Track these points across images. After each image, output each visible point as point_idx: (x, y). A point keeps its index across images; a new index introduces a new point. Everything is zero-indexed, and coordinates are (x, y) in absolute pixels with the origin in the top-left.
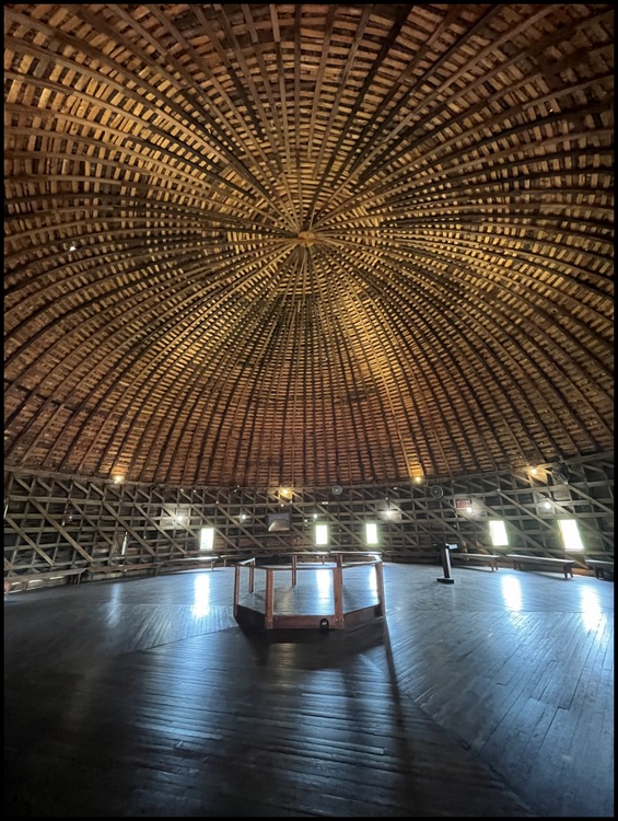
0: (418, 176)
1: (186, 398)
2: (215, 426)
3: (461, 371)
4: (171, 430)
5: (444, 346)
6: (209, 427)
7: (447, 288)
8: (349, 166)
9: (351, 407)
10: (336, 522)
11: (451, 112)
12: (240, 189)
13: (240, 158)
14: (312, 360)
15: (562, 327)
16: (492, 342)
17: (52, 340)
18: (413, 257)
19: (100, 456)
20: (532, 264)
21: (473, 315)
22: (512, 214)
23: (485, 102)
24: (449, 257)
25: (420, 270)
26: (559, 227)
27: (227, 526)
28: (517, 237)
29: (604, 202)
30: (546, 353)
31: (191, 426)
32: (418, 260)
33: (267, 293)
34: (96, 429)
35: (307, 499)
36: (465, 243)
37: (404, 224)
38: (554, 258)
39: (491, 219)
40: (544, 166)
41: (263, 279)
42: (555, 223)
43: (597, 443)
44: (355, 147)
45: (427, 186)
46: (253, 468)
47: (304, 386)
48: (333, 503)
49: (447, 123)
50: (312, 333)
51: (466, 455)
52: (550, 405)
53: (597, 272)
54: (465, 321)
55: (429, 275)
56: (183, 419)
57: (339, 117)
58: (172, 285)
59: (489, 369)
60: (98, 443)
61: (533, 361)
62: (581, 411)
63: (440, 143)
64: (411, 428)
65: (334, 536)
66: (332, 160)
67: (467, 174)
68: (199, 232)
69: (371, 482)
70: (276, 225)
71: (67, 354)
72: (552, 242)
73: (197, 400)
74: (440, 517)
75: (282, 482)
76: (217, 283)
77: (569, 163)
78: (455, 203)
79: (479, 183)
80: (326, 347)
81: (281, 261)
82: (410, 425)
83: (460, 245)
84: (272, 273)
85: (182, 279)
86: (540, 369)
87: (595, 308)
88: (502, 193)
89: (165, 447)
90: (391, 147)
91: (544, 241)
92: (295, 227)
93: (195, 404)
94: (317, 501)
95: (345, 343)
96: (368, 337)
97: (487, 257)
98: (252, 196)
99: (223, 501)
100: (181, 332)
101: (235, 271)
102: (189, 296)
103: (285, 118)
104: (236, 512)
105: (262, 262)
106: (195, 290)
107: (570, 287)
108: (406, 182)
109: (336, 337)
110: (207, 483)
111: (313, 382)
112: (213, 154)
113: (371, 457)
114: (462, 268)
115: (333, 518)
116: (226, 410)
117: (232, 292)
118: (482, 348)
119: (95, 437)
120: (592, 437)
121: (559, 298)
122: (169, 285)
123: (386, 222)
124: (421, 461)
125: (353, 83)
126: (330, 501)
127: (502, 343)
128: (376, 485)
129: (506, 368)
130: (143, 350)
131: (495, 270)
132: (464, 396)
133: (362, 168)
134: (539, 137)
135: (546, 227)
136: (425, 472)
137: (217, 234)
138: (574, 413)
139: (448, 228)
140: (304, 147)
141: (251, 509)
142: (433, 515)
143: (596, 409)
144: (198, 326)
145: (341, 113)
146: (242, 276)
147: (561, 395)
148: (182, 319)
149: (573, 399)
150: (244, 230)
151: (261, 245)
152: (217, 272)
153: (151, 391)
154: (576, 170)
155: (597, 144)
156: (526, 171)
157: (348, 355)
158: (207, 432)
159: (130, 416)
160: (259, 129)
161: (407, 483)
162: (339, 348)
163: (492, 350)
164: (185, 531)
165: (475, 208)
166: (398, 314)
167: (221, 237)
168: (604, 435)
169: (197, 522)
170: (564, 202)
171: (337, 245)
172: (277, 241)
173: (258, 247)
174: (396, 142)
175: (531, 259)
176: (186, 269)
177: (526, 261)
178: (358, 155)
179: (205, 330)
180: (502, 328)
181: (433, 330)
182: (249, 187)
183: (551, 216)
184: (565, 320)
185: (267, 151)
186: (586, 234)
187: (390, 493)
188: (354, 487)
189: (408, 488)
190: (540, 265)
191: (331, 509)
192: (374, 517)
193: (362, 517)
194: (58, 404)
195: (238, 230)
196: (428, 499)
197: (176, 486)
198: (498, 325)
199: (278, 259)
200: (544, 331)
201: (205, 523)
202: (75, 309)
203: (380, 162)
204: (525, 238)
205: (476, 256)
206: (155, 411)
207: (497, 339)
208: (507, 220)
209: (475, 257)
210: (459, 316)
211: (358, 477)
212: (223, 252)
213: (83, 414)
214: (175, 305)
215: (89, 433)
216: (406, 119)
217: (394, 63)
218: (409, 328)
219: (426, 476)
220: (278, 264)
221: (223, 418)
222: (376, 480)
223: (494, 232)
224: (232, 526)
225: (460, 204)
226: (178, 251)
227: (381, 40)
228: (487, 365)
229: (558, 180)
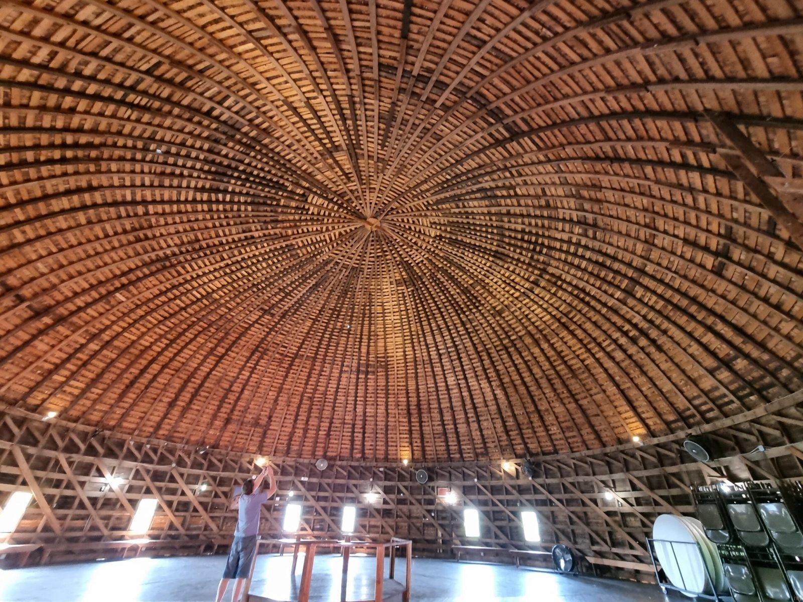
0: (477, 217)
1: (185, 330)
2: (205, 369)
3: (462, 366)
4: (151, 362)
5: (454, 342)
6: (197, 369)
7: (468, 297)
8: (432, 191)
9: (358, 378)
10: (312, 502)
11: (515, 192)
12: (342, 170)
13: (357, 151)
14: (335, 325)
15: (542, 350)
16: (490, 348)
17: (64, 225)
18: (450, 267)
19: (39, 378)
20: (532, 300)
21: (481, 324)
22: (529, 264)
23: (537, 197)
24: (477, 276)
25: (452, 278)
26: (555, 284)
27: (176, 499)
28: (527, 280)
29: (585, 279)
30: (528, 366)
31: (175, 364)
32: (453, 270)
33: (319, 254)
34: (53, 342)
35: (284, 472)
36: (491, 271)
37: (453, 242)
38: (547, 302)
39: (514, 262)
40: (558, 245)
41: (321, 241)
42: (554, 280)
43: (554, 446)
44: (444, 182)
45: (480, 225)
46: (232, 427)
47: (318, 347)
48: (314, 480)
49: (510, 196)
50: (344, 301)
51: (453, 443)
52: (525, 408)
53: (571, 319)
54: (474, 327)
55: (458, 284)
56: (169, 354)
57: (444, 162)
58: (233, 217)
59: (485, 370)
60: (46, 361)
61: (518, 370)
62: (546, 417)
63: (500, 205)
64: (409, 410)
65: (307, 521)
66: (425, 181)
67: (509, 229)
68: (287, 184)
69: (358, 460)
70: (354, 205)
71: (72, 246)
72: (549, 291)
73: (196, 336)
74: (420, 503)
75: (260, 451)
76: (277, 231)
77: (572, 249)
78: (495, 243)
79: (515, 238)
80: (352, 316)
81: (344, 233)
82: (408, 405)
83: (488, 271)
84: (331, 239)
85: (247, 216)
86: (522, 378)
87: (566, 343)
88: (528, 250)
89: (132, 383)
90: (468, 193)
91: (544, 288)
92: (368, 212)
93: (192, 340)
94: (296, 475)
95: (370, 317)
96: (393, 318)
97: (503, 286)
98: (349, 179)
99: (181, 463)
100: (217, 262)
101: (300, 226)
102: (244, 232)
103: (408, 145)
104: (195, 480)
105: (327, 228)
106: (253, 229)
107: (553, 323)
108: (467, 218)
109: (364, 310)
110: (169, 438)
111: (328, 345)
112: (339, 139)
113: (364, 433)
114: (484, 287)
115: (309, 497)
116: (224, 355)
117: (288, 243)
118: (482, 351)
119: (46, 352)
120: (552, 441)
121: (544, 329)
122: (230, 215)
123: (440, 236)
124: (411, 443)
125: (466, 149)
126: (310, 477)
127: (498, 351)
128: (363, 464)
129: (497, 371)
130: (165, 268)
131: (507, 296)
132: (460, 388)
133: (442, 196)
134: (560, 228)
135: (548, 281)
136: (413, 454)
137: (302, 192)
138: (541, 418)
139: (483, 257)
140: (409, 166)
141: (214, 478)
142: (414, 501)
143: (557, 418)
144: (238, 262)
145: (447, 160)
146: (303, 232)
147: (534, 401)
148: (225, 250)
149: (543, 406)
150: (326, 198)
151: (333, 214)
152: (283, 221)
153: (147, 313)
154: (575, 255)
155: (590, 246)
156: (546, 243)
157: (370, 329)
158: (192, 375)
159: (106, 337)
160: (384, 141)
161: (394, 465)
162: (363, 320)
163: (489, 354)
164: (118, 500)
165: (506, 252)
166: (423, 306)
167: (303, 195)
168: (560, 439)
169: (138, 490)
170: (563, 270)
171: (395, 237)
172: (348, 217)
173: (330, 214)
174: (473, 192)
175: (532, 297)
176: (256, 209)
177: (529, 297)
178: (444, 188)
179: (242, 267)
180: (501, 340)
181: (448, 327)
182: (350, 171)
183: (552, 275)
184: (545, 346)
185: (380, 156)
186: (571, 293)
187: (375, 473)
188: (339, 463)
189: (393, 470)
190: (536, 303)
191: (310, 487)
192: (355, 500)
193: (341, 499)
194: (21, 299)
195: (320, 196)
196: (411, 484)
197: (125, 436)
198: (498, 336)
199: (342, 230)
200: (529, 350)
201: (148, 491)
202: (115, 204)
203: (457, 198)
204: (532, 282)
205: (496, 283)
206: (139, 338)
207: (495, 347)
208: (525, 267)
209: (494, 281)
210: (470, 321)
211: (346, 453)
212: (297, 208)
213: (47, 320)
214: (225, 235)
215: (40, 345)
216: (487, 183)
217: (496, 154)
218: (429, 320)
219: (413, 460)
220: (340, 234)
221: (218, 362)
222: (364, 458)
223: (513, 272)
224: (183, 499)
225: (498, 246)
226: (257, 192)
227: (497, 140)
228: (483, 365)
229: (563, 256)
